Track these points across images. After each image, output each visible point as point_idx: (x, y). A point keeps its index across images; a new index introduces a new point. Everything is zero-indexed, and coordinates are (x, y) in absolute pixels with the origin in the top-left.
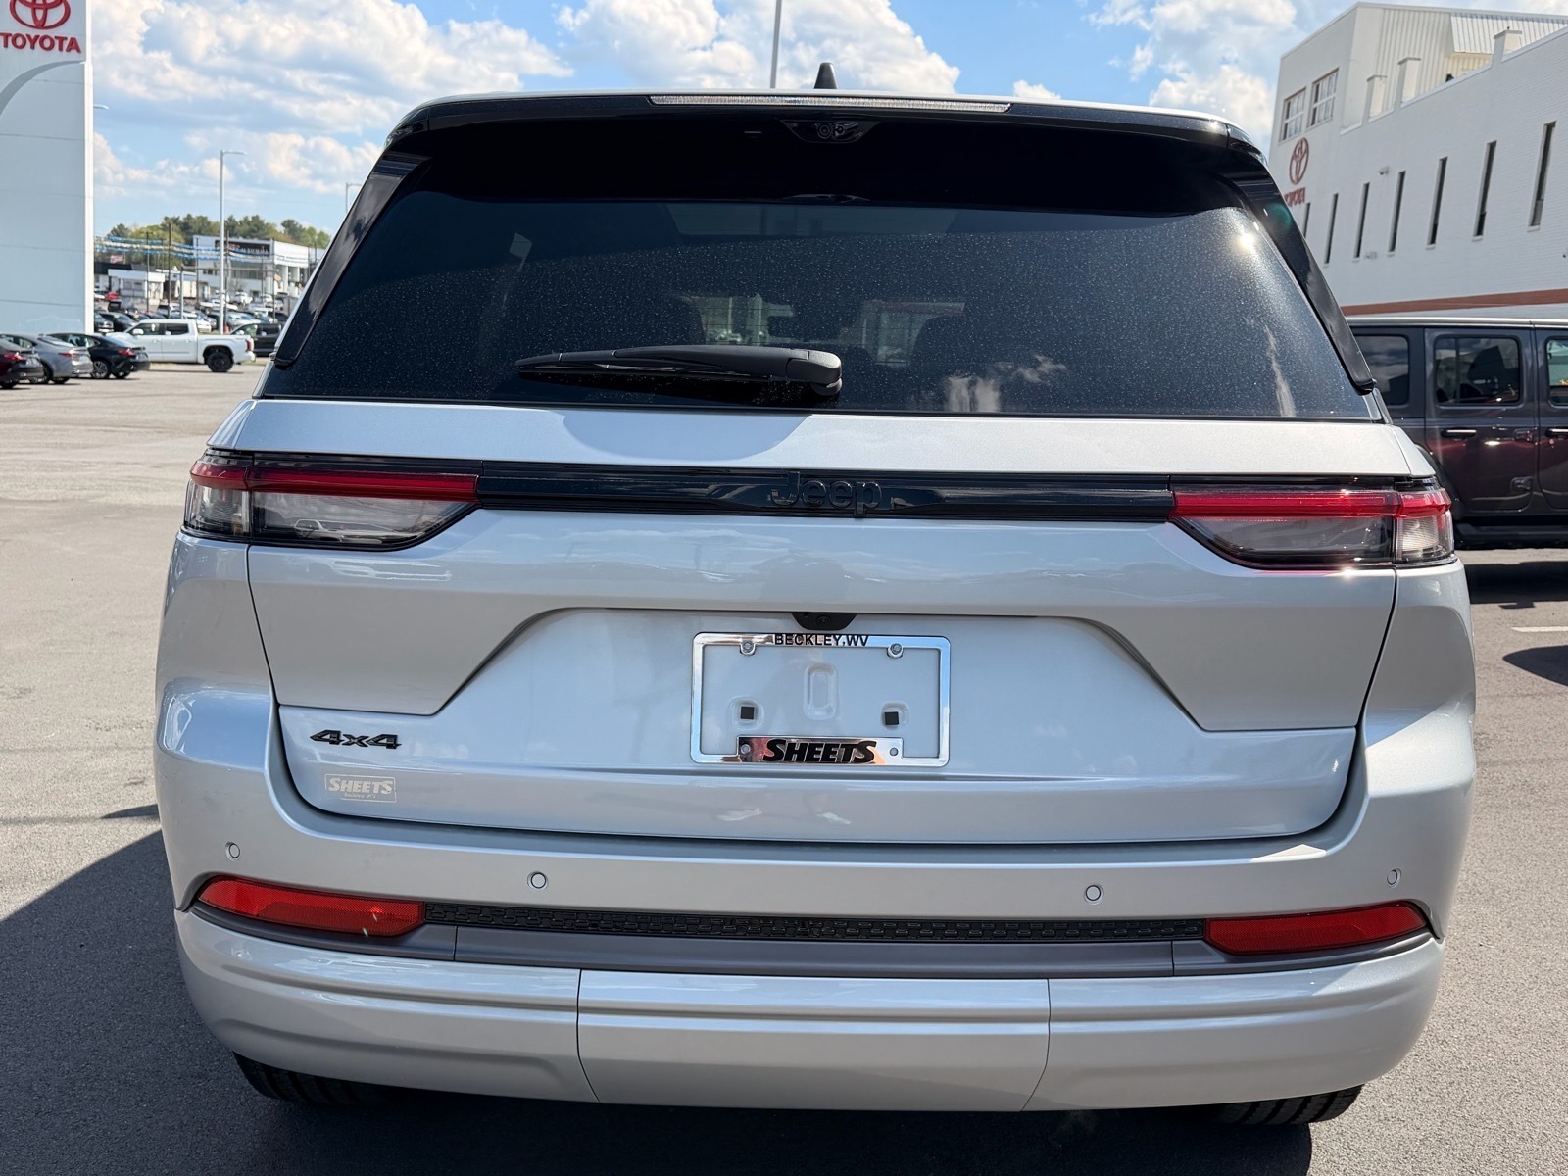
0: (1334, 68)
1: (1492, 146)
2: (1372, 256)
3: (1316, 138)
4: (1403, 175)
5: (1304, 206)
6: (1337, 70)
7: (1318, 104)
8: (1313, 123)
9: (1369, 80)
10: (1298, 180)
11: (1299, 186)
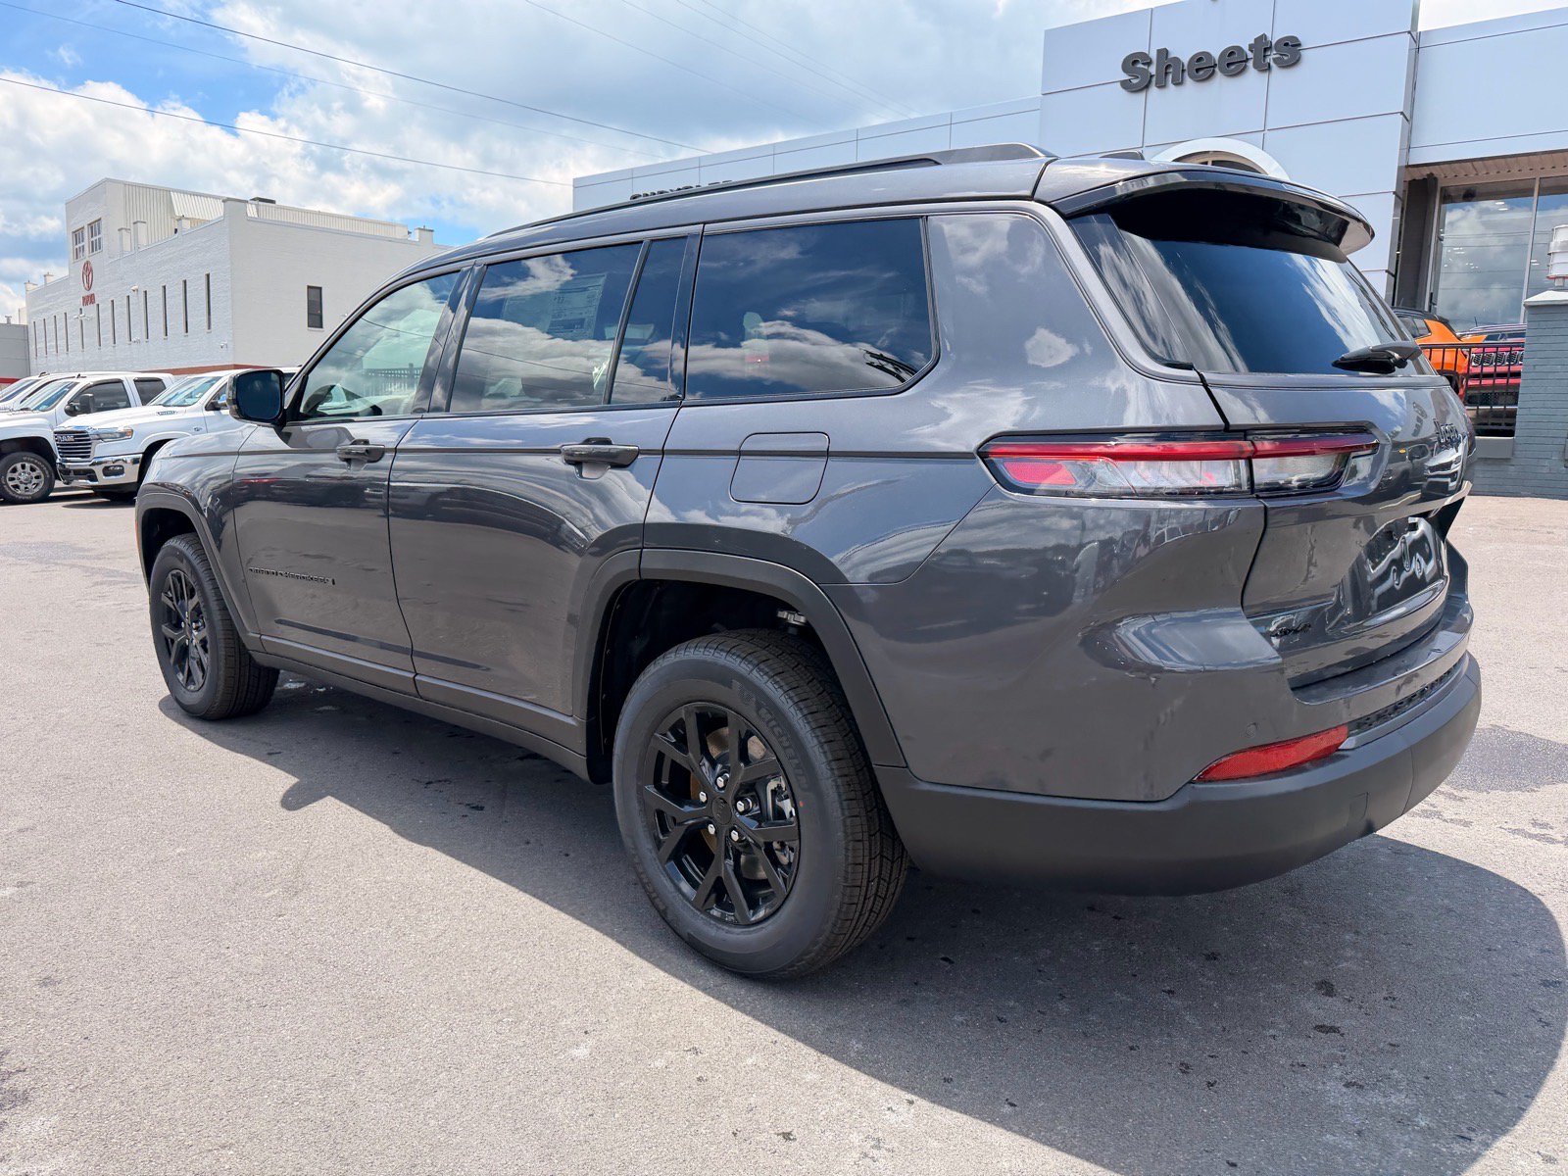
0: (97, 218)
1: (185, 282)
2: (138, 342)
3: (96, 261)
4: (146, 292)
5: (95, 305)
6: (100, 219)
7: (94, 239)
8: (93, 251)
9: (119, 230)
10: (89, 288)
11: (91, 292)
